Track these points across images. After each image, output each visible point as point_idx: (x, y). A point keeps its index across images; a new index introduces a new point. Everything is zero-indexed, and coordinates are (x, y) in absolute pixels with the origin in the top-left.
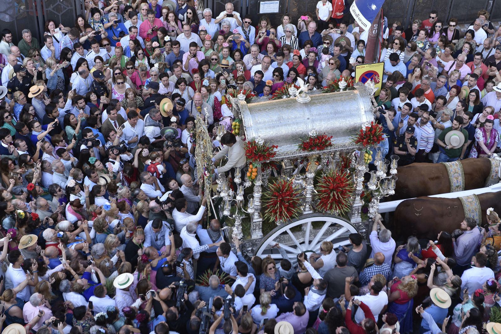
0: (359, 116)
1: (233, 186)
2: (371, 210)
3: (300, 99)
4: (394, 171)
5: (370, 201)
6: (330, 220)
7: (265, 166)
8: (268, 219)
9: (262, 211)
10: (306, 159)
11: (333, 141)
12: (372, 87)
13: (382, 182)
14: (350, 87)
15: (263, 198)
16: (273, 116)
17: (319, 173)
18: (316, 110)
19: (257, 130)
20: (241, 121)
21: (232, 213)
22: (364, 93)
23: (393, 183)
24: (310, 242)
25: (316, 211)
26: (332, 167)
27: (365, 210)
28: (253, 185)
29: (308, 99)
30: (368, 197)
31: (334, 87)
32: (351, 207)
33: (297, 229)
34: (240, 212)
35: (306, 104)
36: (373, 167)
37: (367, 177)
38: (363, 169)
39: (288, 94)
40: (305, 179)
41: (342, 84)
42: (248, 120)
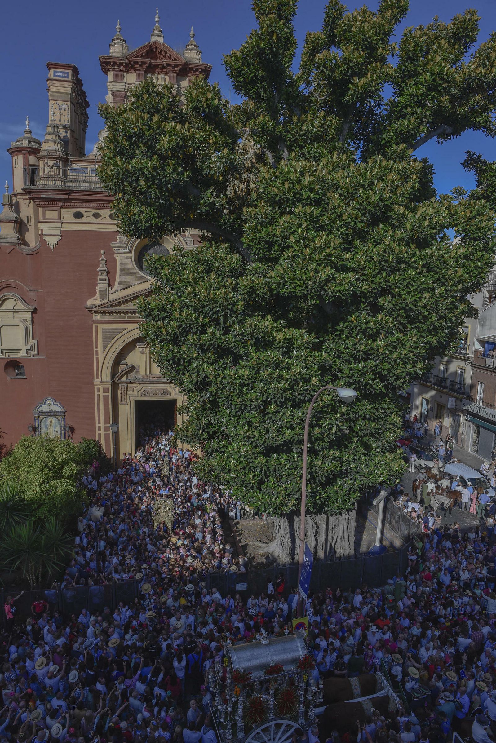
0: (298, 651)
1: (226, 701)
2: (310, 714)
3: (263, 642)
4: (321, 686)
5: (309, 708)
6: (285, 722)
7: (244, 687)
8: (248, 723)
9: (243, 718)
10: (269, 680)
11: (284, 668)
12: (304, 632)
13: (315, 694)
14: (291, 633)
15: (244, 709)
16: (248, 654)
17: (276, 690)
18: (273, 648)
19: (239, 663)
20: (229, 657)
21: (226, 719)
22: (300, 636)
23: (321, 694)
24: (274, 739)
25: (277, 717)
26: (284, 685)
27: (306, 714)
28: (238, 700)
29: (268, 641)
30: (307, 705)
31: (281, 634)
32: (298, 712)
33: (266, 730)
34: (231, 720)
35: (267, 645)
36: (308, 684)
37: (306, 691)
38: (302, 685)
39: (255, 639)
40: (268, 695)
41: (286, 631)
42: (234, 657)
